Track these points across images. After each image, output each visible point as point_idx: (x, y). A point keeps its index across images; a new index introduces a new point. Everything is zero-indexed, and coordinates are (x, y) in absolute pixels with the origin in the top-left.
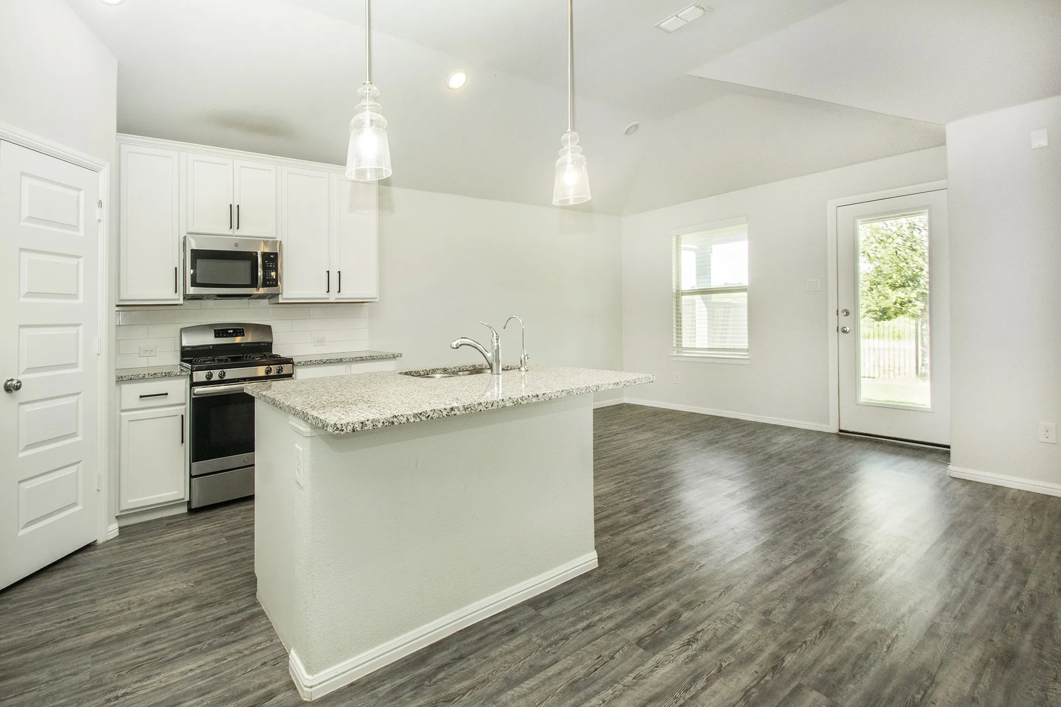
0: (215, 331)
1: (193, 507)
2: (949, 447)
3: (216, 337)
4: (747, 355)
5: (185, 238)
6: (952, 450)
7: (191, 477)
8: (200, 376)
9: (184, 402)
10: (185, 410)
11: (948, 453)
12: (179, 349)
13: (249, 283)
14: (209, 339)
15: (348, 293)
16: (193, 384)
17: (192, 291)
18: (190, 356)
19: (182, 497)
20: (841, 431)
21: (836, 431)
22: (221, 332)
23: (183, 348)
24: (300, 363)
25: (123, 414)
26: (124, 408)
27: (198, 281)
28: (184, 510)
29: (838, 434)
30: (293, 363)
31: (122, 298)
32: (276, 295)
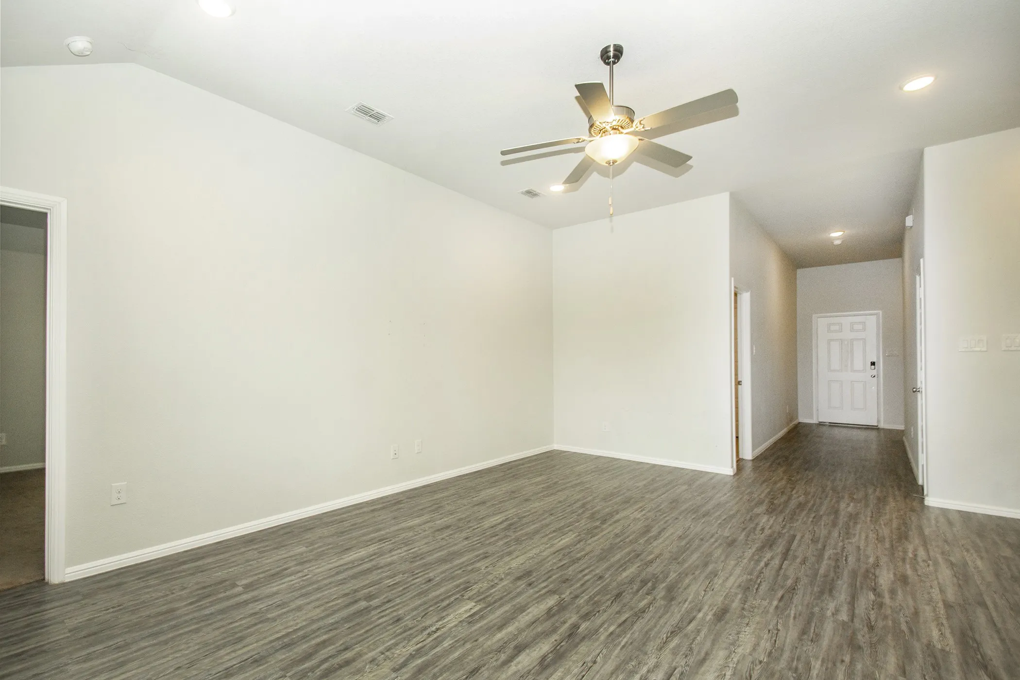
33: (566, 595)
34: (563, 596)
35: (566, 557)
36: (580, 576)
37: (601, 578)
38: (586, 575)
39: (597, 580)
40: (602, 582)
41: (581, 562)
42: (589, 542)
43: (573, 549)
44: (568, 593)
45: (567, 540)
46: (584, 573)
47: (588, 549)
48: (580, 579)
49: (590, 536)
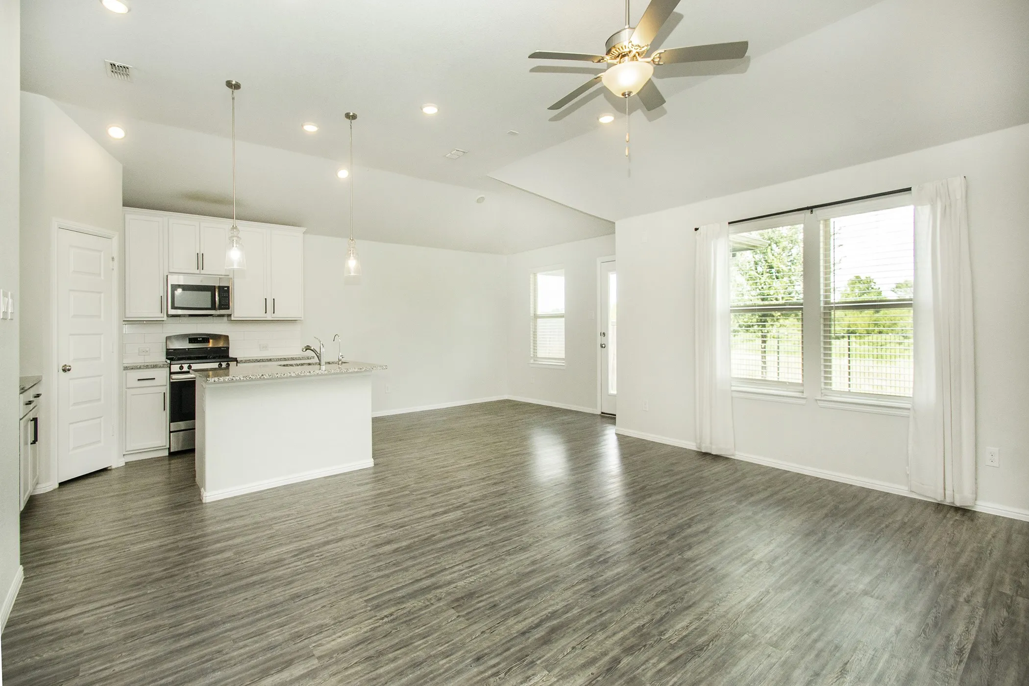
0: (189, 339)
1: (172, 451)
2: (615, 415)
3: (189, 343)
4: (563, 363)
5: (167, 276)
6: (617, 417)
7: (170, 432)
8: (175, 368)
9: (165, 384)
10: (167, 389)
11: (615, 418)
12: (165, 350)
13: (210, 307)
14: (186, 345)
15: (280, 314)
16: (171, 373)
17: (172, 312)
18: (173, 355)
19: (165, 444)
20: (602, 413)
21: (599, 413)
22: (193, 339)
23: (167, 350)
24: (241, 361)
25: (128, 390)
26: (128, 386)
27: (176, 306)
28: (166, 453)
29: (600, 415)
30: (237, 361)
31: (127, 316)
32: (229, 316)
33: (677, 558)
34: (680, 557)
35: (679, 595)
36: (664, 572)
37: (644, 569)
38: (658, 573)
39: (647, 567)
40: (643, 564)
41: (662, 588)
42: (647, 619)
43: (671, 607)
44: (676, 559)
45: (679, 626)
46: (660, 575)
47: (651, 605)
48: (665, 569)
49: (644, 631)
